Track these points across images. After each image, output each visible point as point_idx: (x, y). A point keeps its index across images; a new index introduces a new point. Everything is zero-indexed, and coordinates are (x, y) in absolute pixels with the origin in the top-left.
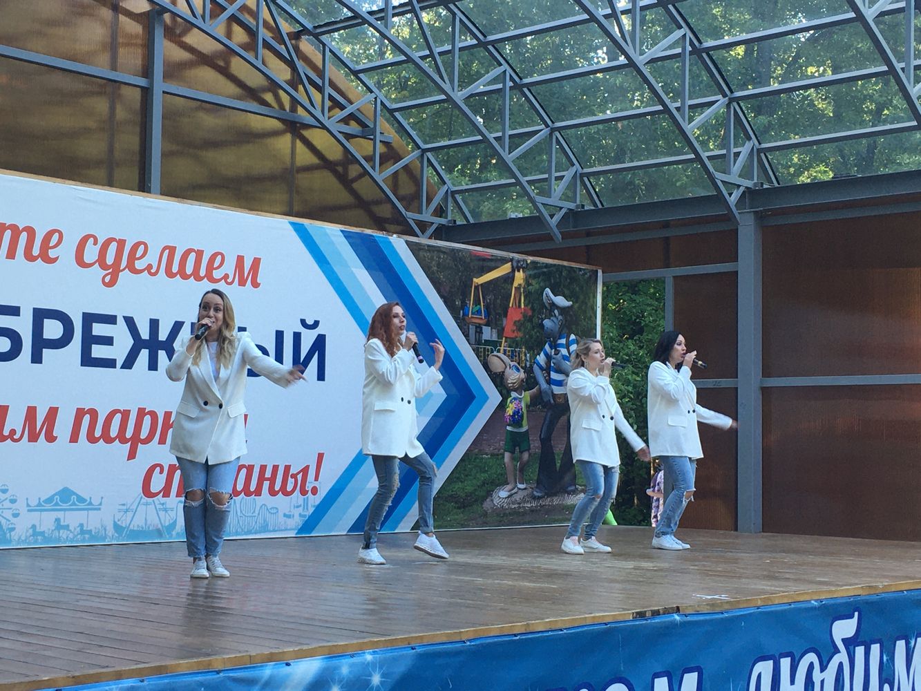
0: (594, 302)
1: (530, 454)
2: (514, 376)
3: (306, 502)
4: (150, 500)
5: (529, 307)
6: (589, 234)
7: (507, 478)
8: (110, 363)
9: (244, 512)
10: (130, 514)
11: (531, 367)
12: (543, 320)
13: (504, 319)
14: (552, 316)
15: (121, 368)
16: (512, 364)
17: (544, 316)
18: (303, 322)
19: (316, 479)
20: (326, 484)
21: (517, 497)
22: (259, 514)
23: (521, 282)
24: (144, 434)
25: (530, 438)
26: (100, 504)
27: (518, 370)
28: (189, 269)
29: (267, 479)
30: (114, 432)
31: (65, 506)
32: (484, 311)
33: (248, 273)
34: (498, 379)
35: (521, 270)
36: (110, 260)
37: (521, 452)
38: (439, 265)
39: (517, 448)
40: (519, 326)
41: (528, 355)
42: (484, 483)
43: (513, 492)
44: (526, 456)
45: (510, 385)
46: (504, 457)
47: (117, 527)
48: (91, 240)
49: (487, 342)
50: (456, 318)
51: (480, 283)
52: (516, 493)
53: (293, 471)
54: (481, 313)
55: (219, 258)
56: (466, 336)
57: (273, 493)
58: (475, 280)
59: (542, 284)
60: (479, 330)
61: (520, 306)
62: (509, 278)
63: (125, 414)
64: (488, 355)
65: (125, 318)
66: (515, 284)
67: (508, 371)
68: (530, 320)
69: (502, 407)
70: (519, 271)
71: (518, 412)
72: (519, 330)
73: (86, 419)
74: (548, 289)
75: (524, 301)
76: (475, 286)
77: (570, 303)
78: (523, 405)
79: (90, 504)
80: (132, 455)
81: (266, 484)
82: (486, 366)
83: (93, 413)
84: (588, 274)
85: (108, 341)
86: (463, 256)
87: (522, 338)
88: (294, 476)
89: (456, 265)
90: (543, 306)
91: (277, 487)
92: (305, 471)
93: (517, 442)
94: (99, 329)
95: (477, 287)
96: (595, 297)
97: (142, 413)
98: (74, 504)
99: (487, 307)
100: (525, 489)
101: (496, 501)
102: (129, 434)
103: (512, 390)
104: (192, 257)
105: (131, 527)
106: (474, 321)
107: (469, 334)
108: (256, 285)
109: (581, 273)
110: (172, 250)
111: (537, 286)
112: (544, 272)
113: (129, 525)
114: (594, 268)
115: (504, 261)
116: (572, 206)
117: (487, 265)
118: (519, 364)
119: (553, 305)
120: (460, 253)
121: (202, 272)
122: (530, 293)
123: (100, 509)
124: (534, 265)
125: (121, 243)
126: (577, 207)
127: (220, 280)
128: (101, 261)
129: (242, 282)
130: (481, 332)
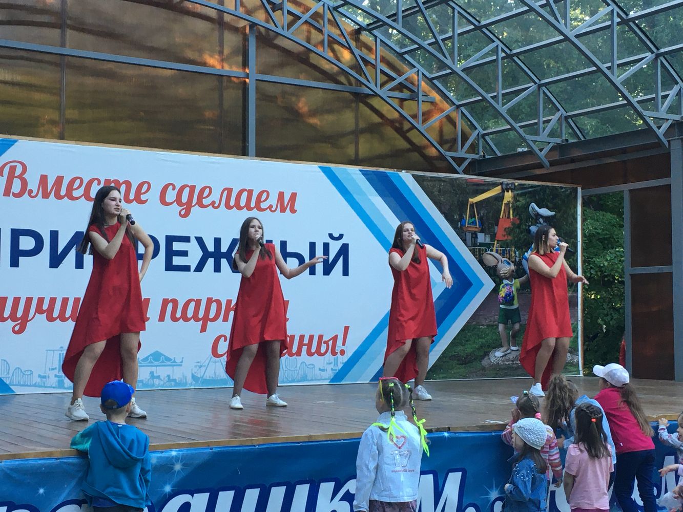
0: (574, 211)
1: (521, 325)
2: (505, 268)
3: (336, 361)
4: (218, 359)
5: (517, 217)
6: (573, 161)
7: (501, 342)
8: (186, 268)
9: (288, 367)
10: (203, 369)
11: (520, 261)
12: (529, 226)
13: (496, 227)
14: (538, 223)
15: (195, 271)
16: (503, 259)
17: (530, 223)
18: (331, 236)
19: (344, 344)
20: (351, 348)
21: (511, 357)
22: (299, 369)
23: (511, 199)
24: (212, 315)
25: (521, 313)
26: (182, 362)
27: (509, 263)
28: (243, 203)
29: (305, 345)
30: (190, 313)
31: (156, 363)
32: (479, 222)
33: (287, 204)
34: (492, 271)
35: (510, 191)
36: (185, 199)
37: (513, 323)
38: (439, 191)
39: (510, 321)
40: (509, 231)
41: (517, 253)
42: (482, 347)
43: (507, 352)
44: (517, 326)
45: (502, 275)
46: (498, 327)
47: (194, 377)
48: (171, 187)
49: (481, 245)
50: (455, 228)
51: (474, 202)
52: (510, 353)
53: (325, 339)
54: (476, 223)
55: (265, 194)
56: (464, 240)
57: (310, 354)
58: (471, 200)
59: (528, 200)
60: (474, 235)
61: (509, 217)
62: (499, 198)
63: (198, 302)
64: (483, 254)
65: (196, 238)
66: (505, 201)
67: (500, 265)
68: (519, 227)
69: (496, 291)
70: (508, 191)
71: (510, 294)
72: (509, 234)
73: (170, 307)
74: (533, 204)
75: (513, 213)
76: (470, 205)
77: (553, 213)
78: (514, 289)
79: (175, 362)
80: (203, 329)
81: (305, 348)
82: (481, 262)
83: (175, 302)
84: (569, 191)
85: (184, 254)
86: (461, 183)
87: (511, 241)
88: (326, 343)
89: (454, 190)
90: (529, 216)
91: (313, 350)
92: (335, 339)
93: (509, 317)
94: (177, 246)
95: (472, 205)
96: (576, 207)
97: (210, 301)
98: (163, 362)
99: (481, 219)
100: (518, 350)
101: (493, 360)
102: (201, 315)
103: (504, 279)
104: (244, 195)
105: (204, 377)
106: (470, 229)
107: (466, 239)
108: (293, 211)
109: (562, 190)
110: (230, 191)
111: (524, 202)
112: (530, 191)
113: (204, 375)
114: (575, 186)
115: (495, 185)
116: (559, 141)
117: (480, 189)
118: (509, 259)
119: (538, 215)
120: (458, 181)
121: (253, 204)
122: (517, 207)
123: (181, 365)
124: (522, 187)
125: (193, 188)
126: (562, 141)
127: (266, 209)
128: (178, 200)
129: (283, 210)
130: (476, 237)
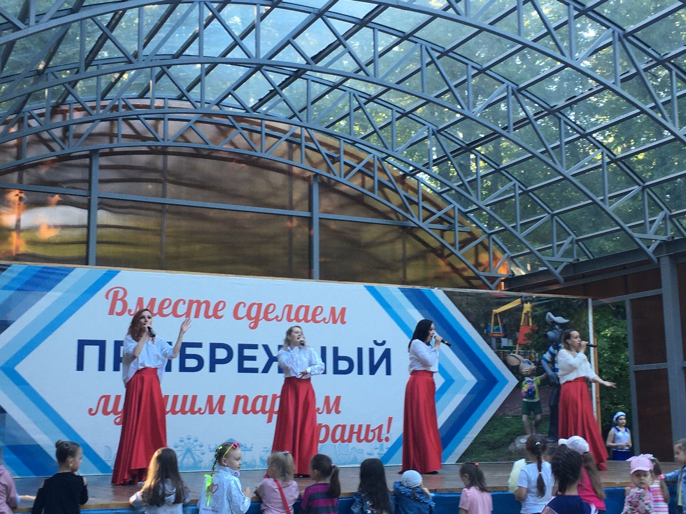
0: (586, 319)
2: (527, 367)
3: (382, 446)
5: (536, 325)
6: (584, 276)
7: (525, 431)
8: (255, 370)
9: (341, 452)
12: (547, 332)
13: (517, 333)
14: (554, 329)
15: (262, 373)
16: (525, 360)
18: (375, 342)
19: (388, 432)
20: (394, 436)
22: (351, 453)
23: (529, 309)
26: (252, 447)
27: (530, 364)
28: (301, 316)
29: (355, 433)
30: (258, 408)
32: (502, 329)
33: (339, 316)
34: (515, 370)
36: (253, 314)
38: (467, 304)
40: (529, 336)
41: (537, 354)
42: (508, 434)
44: (539, 417)
45: (524, 373)
46: (521, 418)
47: (262, 460)
49: (505, 348)
50: (481, 334)
51: (497, 312)
53: (371, 428)
54: (500, 330)
55: (320, 309)
56: (490, 344)
57: (359, 441)
58: (495, 311)
60: (499, 340)
61: (528, 325)
62: (519, 309)
63: (265, 398)
64: (506, 355)
65: (263, 345)
66: (525, 311)
67: (522, 365)
68: (537, 332)
70: (527, 303)
71: (531, 390)
72: (529, 339)
73: (242, 401)
74: (550, 314)
75: (532, 321)
76: (494, 315)
77: (567, 321)
78: (535, 385)
79: (246, 447)
80: (269, 420)
81: (355, 436)
82: (505, 362)
83: (246, 398)
84: (581, 301)
85: (253, 358)
86: (485, 297)
87: (531, 344)
88: (373, 431)
89: (480, 303)
91: (362, 437)
92: (380, 428)
93: (531, 408)
94: (247, 352)
95: (496, 315)
96: (587, 315)
97: (274, 397)
99: (504, 326)
101: (518, 445)
102: (267, 408)
103: (526, 376)
104: (303, 310)
106: (495, 335)
108: (343, 322)
109: (575, 301)
110: (290, 307)
111: (541, 311)
112: (547, 302)
114: (586, 298)
115: (516, 298)
116: (571, 260)
117: (502, 301)
118: (530, 360)
119: (554, 323)
120: (483, 296)
121: (309, 318)
122: (536, 316)
123: (251, 450)
124: (538, 299)
125: (260, 305)
126: (574, 261)
127: (321, 321)
128: (248, 315)
129: (335, 322)
130: (500, 342)
